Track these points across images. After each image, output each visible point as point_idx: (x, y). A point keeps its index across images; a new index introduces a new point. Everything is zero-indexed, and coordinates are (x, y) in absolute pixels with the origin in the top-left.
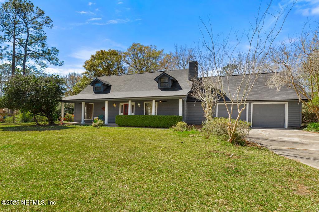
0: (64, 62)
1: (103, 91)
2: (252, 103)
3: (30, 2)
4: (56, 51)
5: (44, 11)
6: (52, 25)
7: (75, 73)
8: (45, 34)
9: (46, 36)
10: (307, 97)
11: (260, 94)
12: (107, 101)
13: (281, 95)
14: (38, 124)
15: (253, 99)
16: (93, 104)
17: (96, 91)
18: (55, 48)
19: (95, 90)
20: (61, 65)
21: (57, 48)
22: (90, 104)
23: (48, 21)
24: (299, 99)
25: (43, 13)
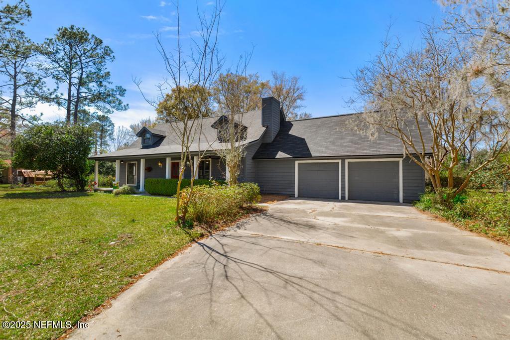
0: (129, 105)
1: (153, 144)
2: (346, 160)
3: (84, 29)
4: (122, 91)
5: (102, 39)
6: (114, 57)
7: (149, 120)
8: (106, 69)
9: (109, 72)
10: (416, 150)
11: (360, 146)
12: (142, 158)
13: (390, 146)
14: (64, 191)
15: (348, 154)
16: (137, 162)
17: (145, 145)
18: (121, 87)
19: (144, 143)
20: (126, 109)
21: (124, 87)
22: (132, 162)
23: (108, 52)
24: (404, 153)
25: (101, 42)
